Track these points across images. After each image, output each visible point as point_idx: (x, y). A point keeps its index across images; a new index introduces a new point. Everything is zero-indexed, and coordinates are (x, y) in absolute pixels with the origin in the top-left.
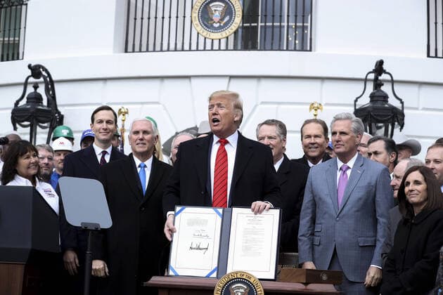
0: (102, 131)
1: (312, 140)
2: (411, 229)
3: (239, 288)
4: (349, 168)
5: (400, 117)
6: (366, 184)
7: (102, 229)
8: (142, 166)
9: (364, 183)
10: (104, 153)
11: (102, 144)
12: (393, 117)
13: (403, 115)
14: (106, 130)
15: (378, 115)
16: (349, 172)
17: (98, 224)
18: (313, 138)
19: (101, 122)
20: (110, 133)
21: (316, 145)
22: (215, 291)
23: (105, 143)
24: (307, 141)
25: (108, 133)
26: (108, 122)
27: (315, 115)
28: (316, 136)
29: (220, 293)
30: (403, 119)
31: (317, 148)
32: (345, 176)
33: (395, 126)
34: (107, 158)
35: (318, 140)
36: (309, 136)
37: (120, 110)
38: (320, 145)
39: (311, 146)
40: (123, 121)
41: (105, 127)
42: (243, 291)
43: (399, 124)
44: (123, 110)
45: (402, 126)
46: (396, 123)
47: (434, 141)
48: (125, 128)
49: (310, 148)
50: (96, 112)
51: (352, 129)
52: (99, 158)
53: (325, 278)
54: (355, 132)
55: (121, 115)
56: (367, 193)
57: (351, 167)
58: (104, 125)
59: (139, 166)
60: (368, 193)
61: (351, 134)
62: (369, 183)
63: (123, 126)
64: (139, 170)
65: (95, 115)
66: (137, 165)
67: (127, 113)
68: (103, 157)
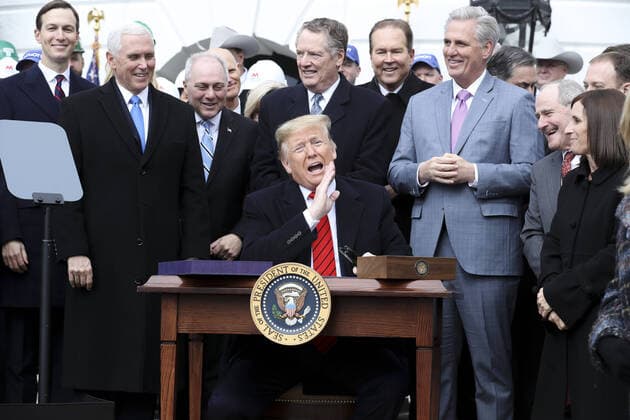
0: (54, 42)
1: (389, 58)
2: (588, 193)
3: (290, 290)
4: (470, 95)
5: (544, 13)
6: (495, 118)
7: (67, 203)
8: (136, 101)
9: (491, 117)
10: (60, 78)
11: (55, 65)
12: (532, 14)
13: (549, 10)
14: (62, 41)
15: (508, 11)
16: (469, 102)
17: (60, 195)
18: (389, 53)
19: (54, 28)
20: (70, 47)
21: (394, 66)
22: (252, 296)
23: (60, 62)
24: (380, 58)
25: (66, 46)
26: (66, 28)
27: (407, 13)
28: (394, 51)
29: (259, 298)
30: (549, 16)
31: (396, 69)
32: (463, 108)
33: (536, 27)
34: (66, 87)
35: (398, 57)
36: (383, 51)
37: (91, 13)
38: (401, 65)
39: (385, 66)
40: (97, 30)
41: (61, 37)
42: (296, 294)
43: (543, 23)
44: (95, 14)
45: (548, 27)
46: (538, 23)
47: (600, 51)
48: (100, 41)
49: (384, 69)
50: (44, 11)
51: (475, 36)
52: (53, 87)
53: (422, 269)
54: (481, 41)
55: (93, 22)
56: (496, 133)
57: (473, 94)
58: (59, 34)
59: (131, 102)
60: (498, 132)
61: (474, 44)
62: (500, 118)
63: (97, 40)
64: (130, 107)
65: (44, 17)
66: (127, 101)
67: (101, 17)
68: (59, 85)
